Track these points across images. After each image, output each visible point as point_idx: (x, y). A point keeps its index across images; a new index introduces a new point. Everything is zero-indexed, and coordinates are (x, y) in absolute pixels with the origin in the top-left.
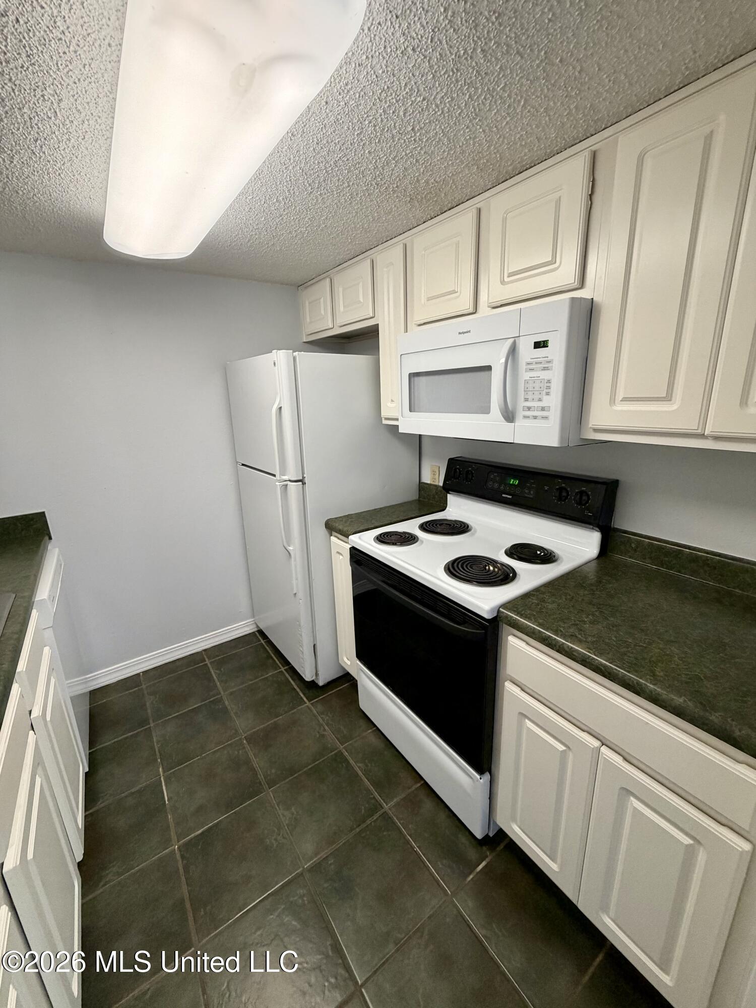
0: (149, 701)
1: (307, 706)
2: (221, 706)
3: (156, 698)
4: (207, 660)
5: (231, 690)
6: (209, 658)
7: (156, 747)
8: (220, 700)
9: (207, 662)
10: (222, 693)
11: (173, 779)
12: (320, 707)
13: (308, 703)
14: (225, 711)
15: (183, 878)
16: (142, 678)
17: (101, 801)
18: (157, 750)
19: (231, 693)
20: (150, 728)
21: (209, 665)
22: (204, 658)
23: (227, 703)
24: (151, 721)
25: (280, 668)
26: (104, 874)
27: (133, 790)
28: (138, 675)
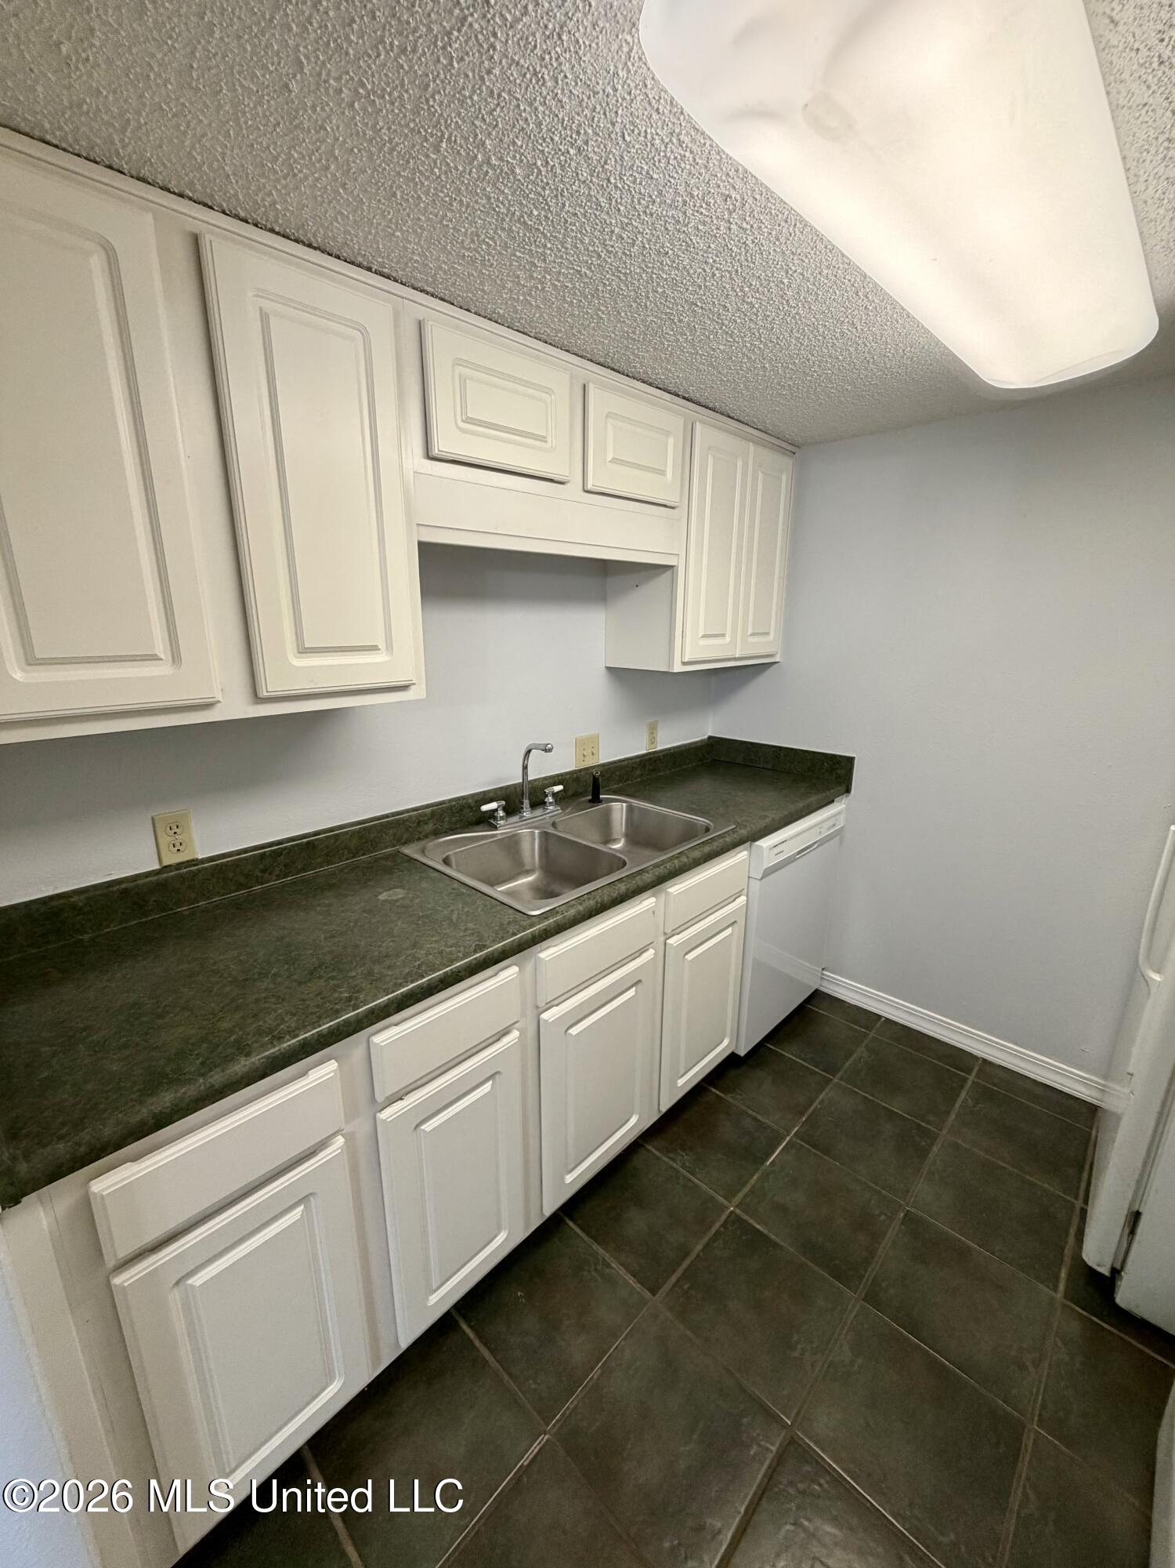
0: (861, 1052)
1: (1052, 1299)
2: (923, 1143)
3: (870, 1057)
4: (974, 1073)
5: (960, 1142)
6: (978, 1076)
7: (815, 1105)
8: (934, 1138)
9: (972, 1078)
10: (944, 1132)
11: (794, 1151)
12: (1074, 1328)
13: (1059, 1295)
14: (923, 1153)
15: (706, 1239)
16: (878, 1024)
17: (733, 1095)
18: (812, 1108)
19: (957, 1146)
20: (831, 1080)
21: (969, 1083)
22: (972, 1070)
23: (935, 1149)
24: (839, 1075)
25: (1076, 1198)
26: (679, 1151)
27: (759, 1117)
28: (880, 1017)
